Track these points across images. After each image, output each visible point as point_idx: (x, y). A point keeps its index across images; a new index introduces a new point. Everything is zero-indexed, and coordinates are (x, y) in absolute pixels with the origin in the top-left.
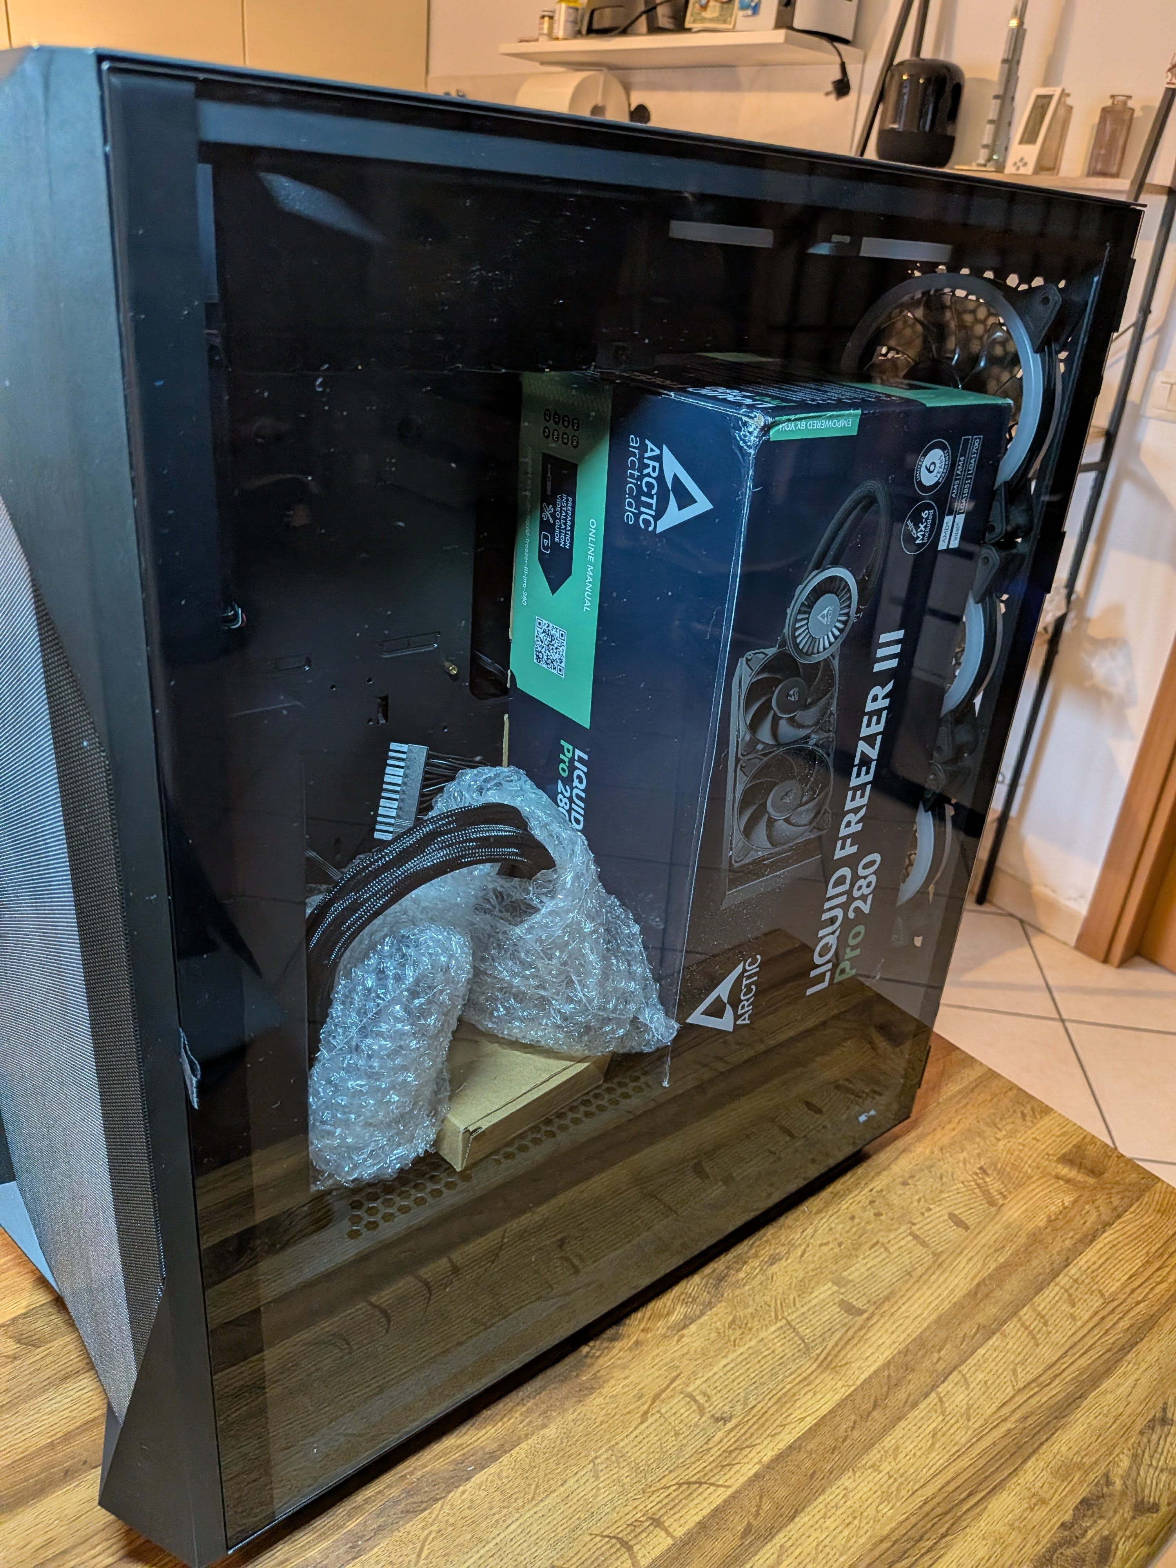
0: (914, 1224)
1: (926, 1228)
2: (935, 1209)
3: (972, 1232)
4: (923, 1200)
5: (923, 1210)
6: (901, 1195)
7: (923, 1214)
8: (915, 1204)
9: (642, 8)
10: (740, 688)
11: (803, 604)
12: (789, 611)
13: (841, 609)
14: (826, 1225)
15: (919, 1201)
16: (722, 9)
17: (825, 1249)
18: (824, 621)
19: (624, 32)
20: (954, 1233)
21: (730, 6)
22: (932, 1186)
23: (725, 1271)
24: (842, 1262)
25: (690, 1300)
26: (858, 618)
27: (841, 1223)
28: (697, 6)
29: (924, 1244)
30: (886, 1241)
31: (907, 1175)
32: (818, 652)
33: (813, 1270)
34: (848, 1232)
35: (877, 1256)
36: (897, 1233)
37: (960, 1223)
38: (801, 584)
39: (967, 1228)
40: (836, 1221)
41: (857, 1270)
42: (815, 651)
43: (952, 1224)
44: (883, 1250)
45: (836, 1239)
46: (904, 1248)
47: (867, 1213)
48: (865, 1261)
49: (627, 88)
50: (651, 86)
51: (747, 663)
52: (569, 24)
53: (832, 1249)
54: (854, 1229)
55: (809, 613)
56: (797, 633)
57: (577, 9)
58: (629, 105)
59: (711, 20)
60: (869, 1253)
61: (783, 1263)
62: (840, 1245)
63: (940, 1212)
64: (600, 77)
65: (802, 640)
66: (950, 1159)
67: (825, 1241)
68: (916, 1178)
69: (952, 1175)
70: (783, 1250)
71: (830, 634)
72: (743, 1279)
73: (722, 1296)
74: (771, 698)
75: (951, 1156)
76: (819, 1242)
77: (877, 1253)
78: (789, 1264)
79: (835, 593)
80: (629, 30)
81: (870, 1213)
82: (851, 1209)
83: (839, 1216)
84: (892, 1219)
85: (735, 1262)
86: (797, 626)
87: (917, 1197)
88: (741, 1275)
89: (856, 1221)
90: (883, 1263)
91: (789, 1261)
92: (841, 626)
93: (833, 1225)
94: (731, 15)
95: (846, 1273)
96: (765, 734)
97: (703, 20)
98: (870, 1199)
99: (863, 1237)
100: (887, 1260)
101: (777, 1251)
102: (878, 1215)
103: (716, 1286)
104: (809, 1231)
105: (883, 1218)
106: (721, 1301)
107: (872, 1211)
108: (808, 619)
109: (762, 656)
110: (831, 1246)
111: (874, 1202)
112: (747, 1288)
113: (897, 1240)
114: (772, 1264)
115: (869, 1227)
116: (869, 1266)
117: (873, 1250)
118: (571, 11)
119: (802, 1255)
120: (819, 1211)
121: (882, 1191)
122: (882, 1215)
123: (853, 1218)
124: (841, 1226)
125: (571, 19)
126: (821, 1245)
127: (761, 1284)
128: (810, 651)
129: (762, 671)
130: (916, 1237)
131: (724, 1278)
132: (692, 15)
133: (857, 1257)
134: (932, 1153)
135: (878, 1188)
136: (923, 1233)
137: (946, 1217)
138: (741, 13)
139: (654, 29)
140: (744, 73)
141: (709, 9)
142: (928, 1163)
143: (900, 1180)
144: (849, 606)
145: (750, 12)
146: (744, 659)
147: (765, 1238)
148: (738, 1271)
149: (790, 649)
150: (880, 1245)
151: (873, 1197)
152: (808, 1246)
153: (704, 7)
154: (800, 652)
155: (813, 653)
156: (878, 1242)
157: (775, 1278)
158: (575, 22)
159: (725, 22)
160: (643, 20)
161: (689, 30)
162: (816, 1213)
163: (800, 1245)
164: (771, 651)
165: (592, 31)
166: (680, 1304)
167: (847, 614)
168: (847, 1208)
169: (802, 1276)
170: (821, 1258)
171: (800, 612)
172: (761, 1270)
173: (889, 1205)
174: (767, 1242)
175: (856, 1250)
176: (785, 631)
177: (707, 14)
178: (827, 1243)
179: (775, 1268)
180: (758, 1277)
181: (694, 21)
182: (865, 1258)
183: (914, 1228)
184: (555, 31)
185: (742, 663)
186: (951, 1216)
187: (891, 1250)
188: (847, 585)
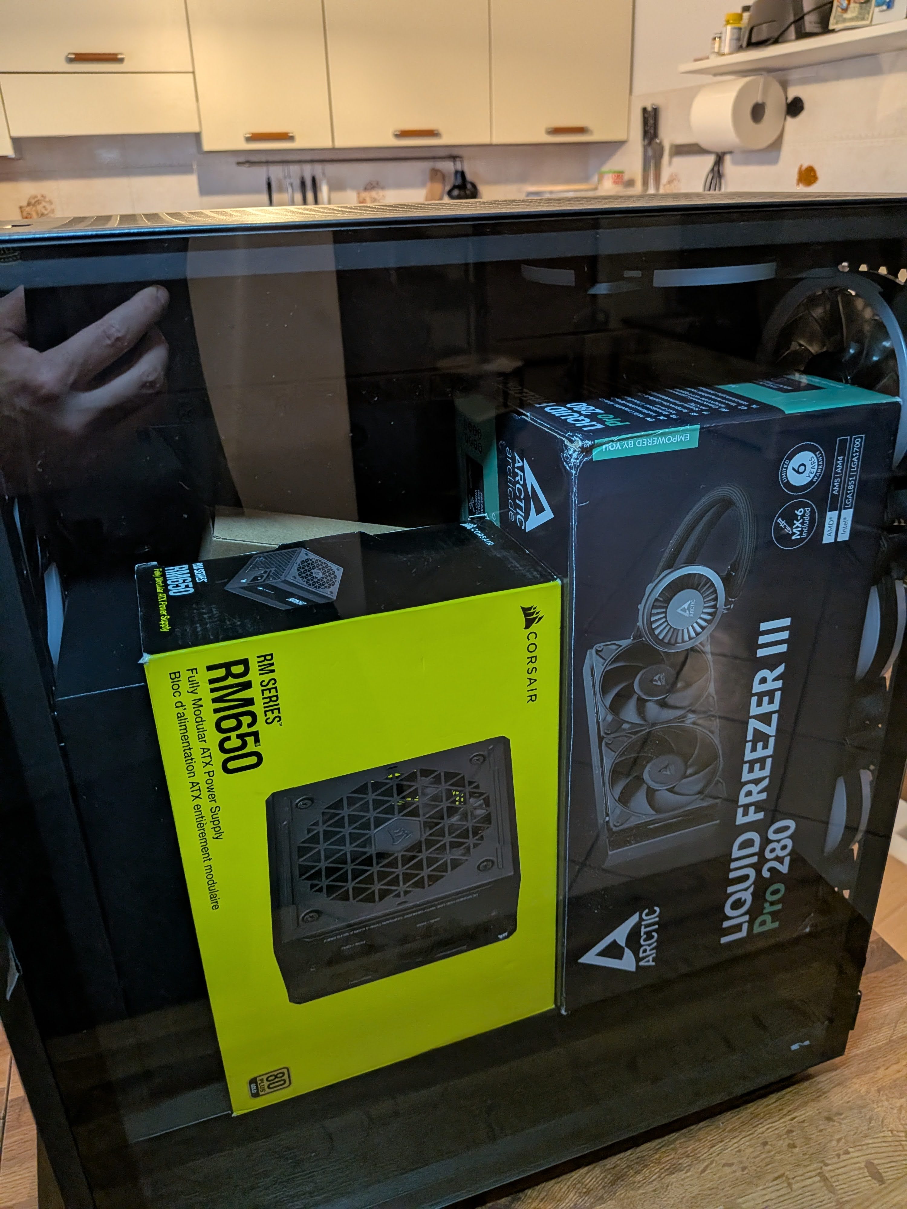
0: (827, 1165)
1: (838, 1172)
2: (854, 1153)
3: (885, 1188)
4: (843, 1140)
5: (841, 1152)
6: (821, 1131)
7: (838, 1156)
8: (834, 1143)
9: (792, 19)
10: (592, 675)
11: (657, 600)
12: (641, 607)
13: (705, 603)
14: (736, 1145)
15: (839, 1140)
16: (861, 8)
17: (727, 1170)
18: (687, 614)
19: (776, 41)
20: (867, 1184)
21: (868, 4)
22: (857, 1128)
23: (626, 1170)
24: (741, 1188)
25: (585, 1190)
26: (728, 609)
27: (750, 1146)
28: (839, 10)
29: (831, 1189)
30: (791, 1175)
31: (835, 1110)
32: (683, 641)
33: (710, 1189)
34: (755, 1157)
35: (778, 1190)
36: (805, 1170)
37: (877, 1176)
38: (651, 582)
39: (882, 1181)
40: (748, 1144)
41: (753, 1199)
42: (680, 639)
43: (867, 1174)
44: (786, 1185)
45: (741, 1162)
46: (809, 1188)
47: (781, 1142)
48: (764, 1192)
49: (784, 85)
50: (805, 81)
51: (597, 653)
52: (735, 42)
53: (734, 1172)
54: (763, 1156)
55: (666, 608)
56: (654, 626)
57: (740, 29)
58: (787, 98)
59: (852, 19)
60: (771, 1184)
61: (682, 1175)
62: (744, 1169)
63: (859, 1158)
64: (760, 80)
65: (661, 631)
66: (886, 1103)
67: (730, 1162)
68: (843, 1116)
69: (883, 1121)
70: (685, 1161)
71: (695, 625)
72: (639, 1182)
73: (615, 1194)
74: (633, 682)
75: (887, 1100)
76: (724, 1162)
77: (778, 1187)
78: (688, 1177)
79: (696, 589)
80: (780, 40)
81: (783, 1144)
82: (765, 1135)
83: (751, 1140)
84: (804, 1155)
85: (637, 1163)
86: (653, 619)
87: (837, 1137)
88: (639, 1177)
89: (768, 1147)
90: (782, 1199)
91: (688, 1174)
92: (708, 617)
93: (742, 1147)
94: (868, 13)
95: (740, 1200)
96: (630, 713)
97: (845, 20)
98: (788, 1127)
99: (770, 1166)
100: (786, 1197)
101: (680, 1161)
102: (792, 1146)
103: (613, 1183)
104: (718, 1148)
105: (796, 1150)
106: (612, 1199)
107: (787, 1141)
108: (665, 612)
109: (614, 647)
110: (734, 1168)
111: (792, 1131)
112: (640, 1191)
113: (802, 1178)
114: (672, 1173)
115: (778, 1157)
116: (767, 1198)
117: (775, 1182)
118: (735, 31)
119: (704, 1171)
120: (733, 1130)
121: (803, 1122)
122: (796, 1147)
123: (765, 1144)
124: (751, 1150)
125: (735, 36)
126: (724, 1165)
127: (655, 1191)
128: (673, 641)
129: (615, 661)
130: (825, 1179)
131: (622, 1176)
132: (835, 18)
133: (757, 1185)
134: (868, 1092)
135: (801, 1118)
136: (832, 1177)
137: (862, 1165)
138: (877, 9)
139: (802, 35)
140: (886, 59)
141: (849, 11)
142: (859, 1102)
143: (826, 1114)
144: (716, 599)
145: (884, 7)
146: (594, 651)
147: (673, 1146)
148: (638, 1172)
149: (647, 638)
150: (784, 1178)
151: (793, 1127)
152: (711, 1163)
153: (845, 10)
154: (661, 642)
155: (676, 643)
156: (782, 1175)
157: (670, 1187)
158: (739, 39)
159: (863, 19)
160: (792, 29)
161: (833, 31)
162: (729, 1131)
163: (704, 1160)
164: (625, 643)
165: (752, 44)
166: (574, 1192)
167: (714, 607)
168: (763, 1133)
169: (696, 1192)
170: (720, 1178)
171: (654, 607)
172: (659, 1177)
173: (807, 1139)
174: (673, 1149)
175: (759, 1178)
176: (640, 624)
177: (848, 15)
178: (730, 1165)
179: (673, 1178)
180: (655, 1183)
181: (837, 23)
182: (763, 1189)
183: (826, 1168)
184: (722, 49)
185: (591, 655)
186: (869, 1165)
187: (795, 1187)
188: (708, 580)
